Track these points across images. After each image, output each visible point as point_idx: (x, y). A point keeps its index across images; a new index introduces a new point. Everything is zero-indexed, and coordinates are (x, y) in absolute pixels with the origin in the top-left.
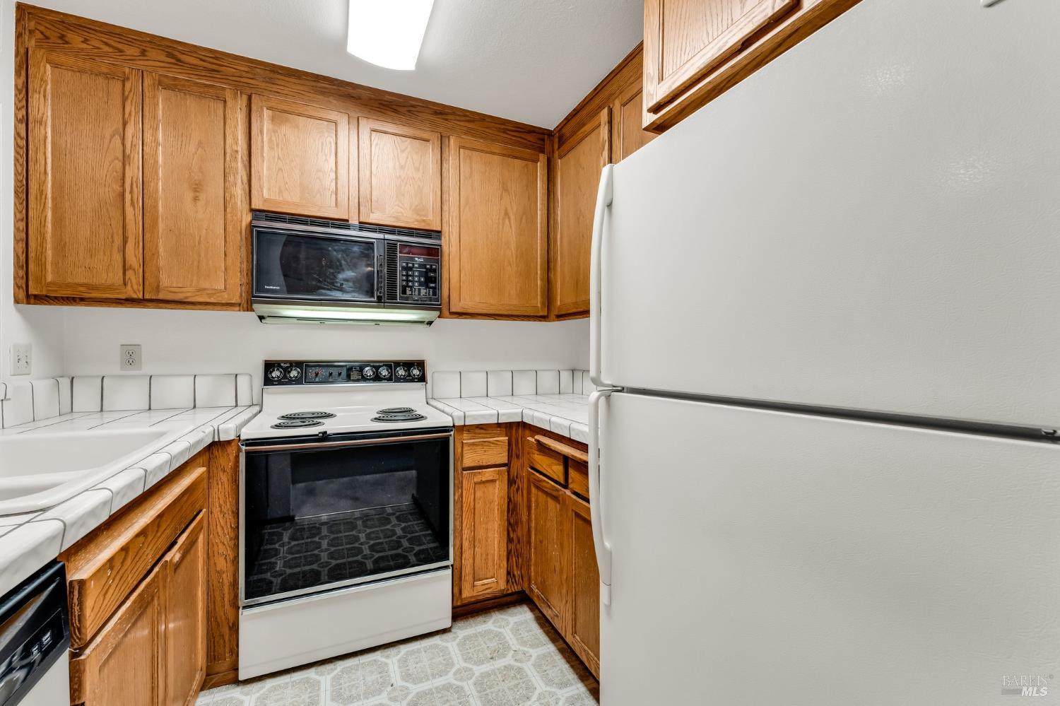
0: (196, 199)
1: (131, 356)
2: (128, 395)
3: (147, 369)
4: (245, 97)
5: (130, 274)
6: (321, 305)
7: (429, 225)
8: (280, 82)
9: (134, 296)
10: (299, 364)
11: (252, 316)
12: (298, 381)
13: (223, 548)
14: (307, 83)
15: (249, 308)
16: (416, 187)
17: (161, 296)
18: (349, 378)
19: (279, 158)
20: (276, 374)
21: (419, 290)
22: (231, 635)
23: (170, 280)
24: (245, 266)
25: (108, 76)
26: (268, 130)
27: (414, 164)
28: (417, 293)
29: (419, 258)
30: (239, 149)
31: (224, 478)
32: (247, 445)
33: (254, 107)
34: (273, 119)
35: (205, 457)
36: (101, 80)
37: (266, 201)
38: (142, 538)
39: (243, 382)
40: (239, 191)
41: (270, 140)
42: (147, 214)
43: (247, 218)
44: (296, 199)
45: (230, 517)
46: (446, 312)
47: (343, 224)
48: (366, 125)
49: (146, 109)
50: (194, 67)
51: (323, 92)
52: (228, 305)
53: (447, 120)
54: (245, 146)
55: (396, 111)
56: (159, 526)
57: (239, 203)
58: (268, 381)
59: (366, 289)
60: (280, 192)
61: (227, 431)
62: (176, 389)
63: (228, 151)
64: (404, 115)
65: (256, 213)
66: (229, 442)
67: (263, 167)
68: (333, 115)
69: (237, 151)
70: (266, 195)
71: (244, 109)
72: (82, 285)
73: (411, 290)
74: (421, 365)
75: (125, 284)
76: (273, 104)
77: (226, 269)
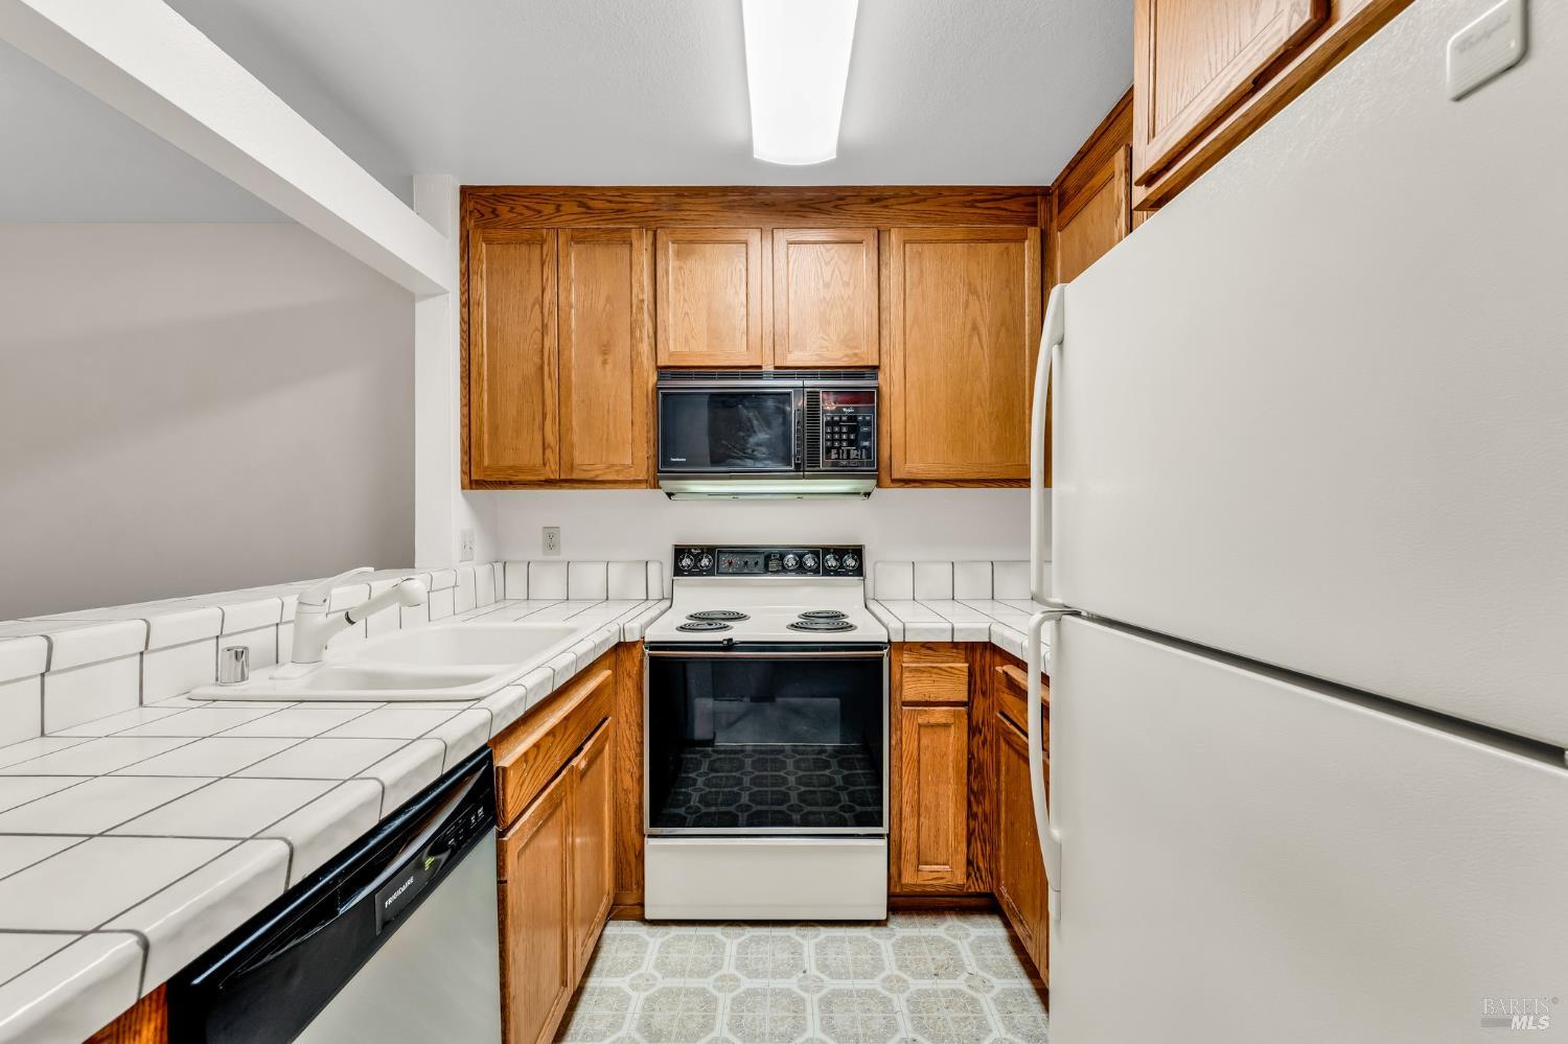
0: (605, 362)
1: (551, 538)
2: (549, 583)
3: (566, 553)
4: (650, 233)
5: (548, 452)
6: (731, 478)
7: (863, 360)
8: (685, 207)
9: (552, 477)
10: (710, 550)
11: (660, 494)
12: (710, 572)
13: (629, 765)
14: (713, 200)
15: (656, 486)
16: (845, 310)
17: (574, 476)
18: (766, 570)
19: (685, 300)
20: (686, 562)
21: (848, 451)
22: (637, 866)
23: (585, 458)
24: (651, 435)
25: (529, 243)
26: (673, 268)
27: (842, 277)
28: (845, 456)
29: (847, 408)
30: (645, 297)
31: (630, 684)
32: (652, 649)
33: (659, 245)
34: (678, 254)
35: (612, 659)
36: (524, 248)
37: (671, 355)
38: (550, 739)
39: (653, 569)
40: (645, 347)
41: (676, 281)
42: (563, 387)
43: (653, 378)
44: (704, 348)
45: (635, 728)
46: (886, 479)
47: (754, 372)
48: (783, 236)
49: (561, 269)
50: (602, 212)
51: (731, 207)
52: (634, 483)
53: (886, 207)
54: (651, 294)
55: (820, 211)
56: (566, 728)
57: (645, 362)
58: (678, 571)
59: (781, 454)
60: (687, 340)
61: (631, 630)
62: (590, 578)
63: (635, 301)
64: (828, 213)
65: (664, 372)
66: (634, 644)
67: (670, 316)
68: (742, 235)
69: (643, 300)
70: (672, 349)
71: (650, 249)
72: (510, 468)
73: (838, 453)
74: (857, 552)
75: (544, 464)
76: (678, 236)
77: (633, 441)
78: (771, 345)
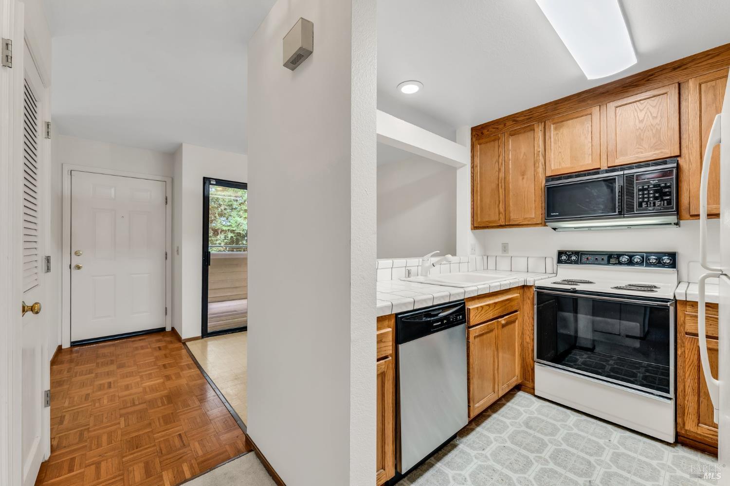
0: (523, 179)
1: (505, 248)
2: (504, 264)
3: (510, 254)
4: (543, 123)
5: (501, 215)
7: (668, 154)
8: (559, 108)
9: (502, 224)
10: (577, 253)
11: (548, 229)
12: (576, 262)
13: (528, 333)
14: (574, 100)
15: (545, 225)
16: (654, 131)
17: (511, 223)
18: (609, 263)
19: (559, 147)
20: (564, 258)
21: (654, 204)
22: (532, 373)
23: (514, 216)
24: (543, 205)
25: (494, 140)
26: (553, 135)
27: (651, 115)
28: (652, 205)
29: (654, 181)
30: (540, 150)
31: (529, 302)
32: (537, 289)
33: (547, 127)
34: (556, 129)
36: (492, 143)
37: (552, 171)
38: (488, 307)
39: (549, 261)
40: (540, 170)
41: (555, 140)
42: (506, 190)
43: (544, 182)
44: (569, 165)
45: (531, 319)
46: (686, 215)
47: (597, 171)
48: (612, 105)
49: (506, 147)
50: (522, 121)
51: (584, 100)
52: (536, 224)
53: (686, 69)
54: (543, 148)
55: (637, 86)
56: (495, 306)
57: (540, 175)
58: (560, 261)
60: (560, 163)
62: (520, 263)
63: (536, 152)
64: (643, 85)
65: (549, 179)
67: (552, 155)
68: (588, 111)
69: (539, 151)
70: (553, 168)
71: (543, 129)
72: (487, 222)
73: (647, 204)
74: (673, 256)
75: (499, 220)
76: (556, 121)
77: (535, 208)
78: (606, 157)
